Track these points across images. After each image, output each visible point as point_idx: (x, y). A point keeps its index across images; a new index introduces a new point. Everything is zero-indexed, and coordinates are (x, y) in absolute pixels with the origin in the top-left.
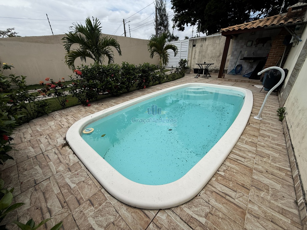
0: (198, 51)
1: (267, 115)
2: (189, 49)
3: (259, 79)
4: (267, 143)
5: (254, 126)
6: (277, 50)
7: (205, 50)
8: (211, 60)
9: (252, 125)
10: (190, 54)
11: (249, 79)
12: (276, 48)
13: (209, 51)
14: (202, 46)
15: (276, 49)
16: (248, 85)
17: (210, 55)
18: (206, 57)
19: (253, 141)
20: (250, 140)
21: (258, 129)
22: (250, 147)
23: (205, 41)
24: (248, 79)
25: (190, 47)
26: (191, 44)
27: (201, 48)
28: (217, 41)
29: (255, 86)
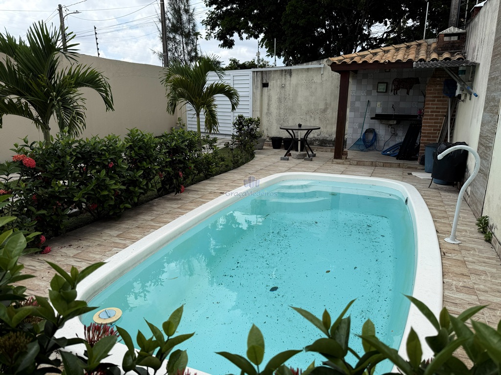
0: (274, 98)
1: (463, 233)
2: (253, 93)
3: (416, 159)
4: (488, 285)
5: (454, 258)
6: (436, 104)
7: (291, 96)
8: (308, 117)
9: (450, 255)
10: (258, 103)
11: (397, 159)
12: (434, 101)
13: (300, 100)
14: (283, 87)
15: (434, 103)
16: (400, 173)
17: (303, 107)
18: (295, 112)
19: (465, 284)
20: (461, 284)
21: (462, 262)
22: (467, 296)
23: (291, 75)
24: (394, 160)
25: (257, 88)
26: (257, 81)
27: (283, 91)
28: (317, 78)
29: (414, 174)
